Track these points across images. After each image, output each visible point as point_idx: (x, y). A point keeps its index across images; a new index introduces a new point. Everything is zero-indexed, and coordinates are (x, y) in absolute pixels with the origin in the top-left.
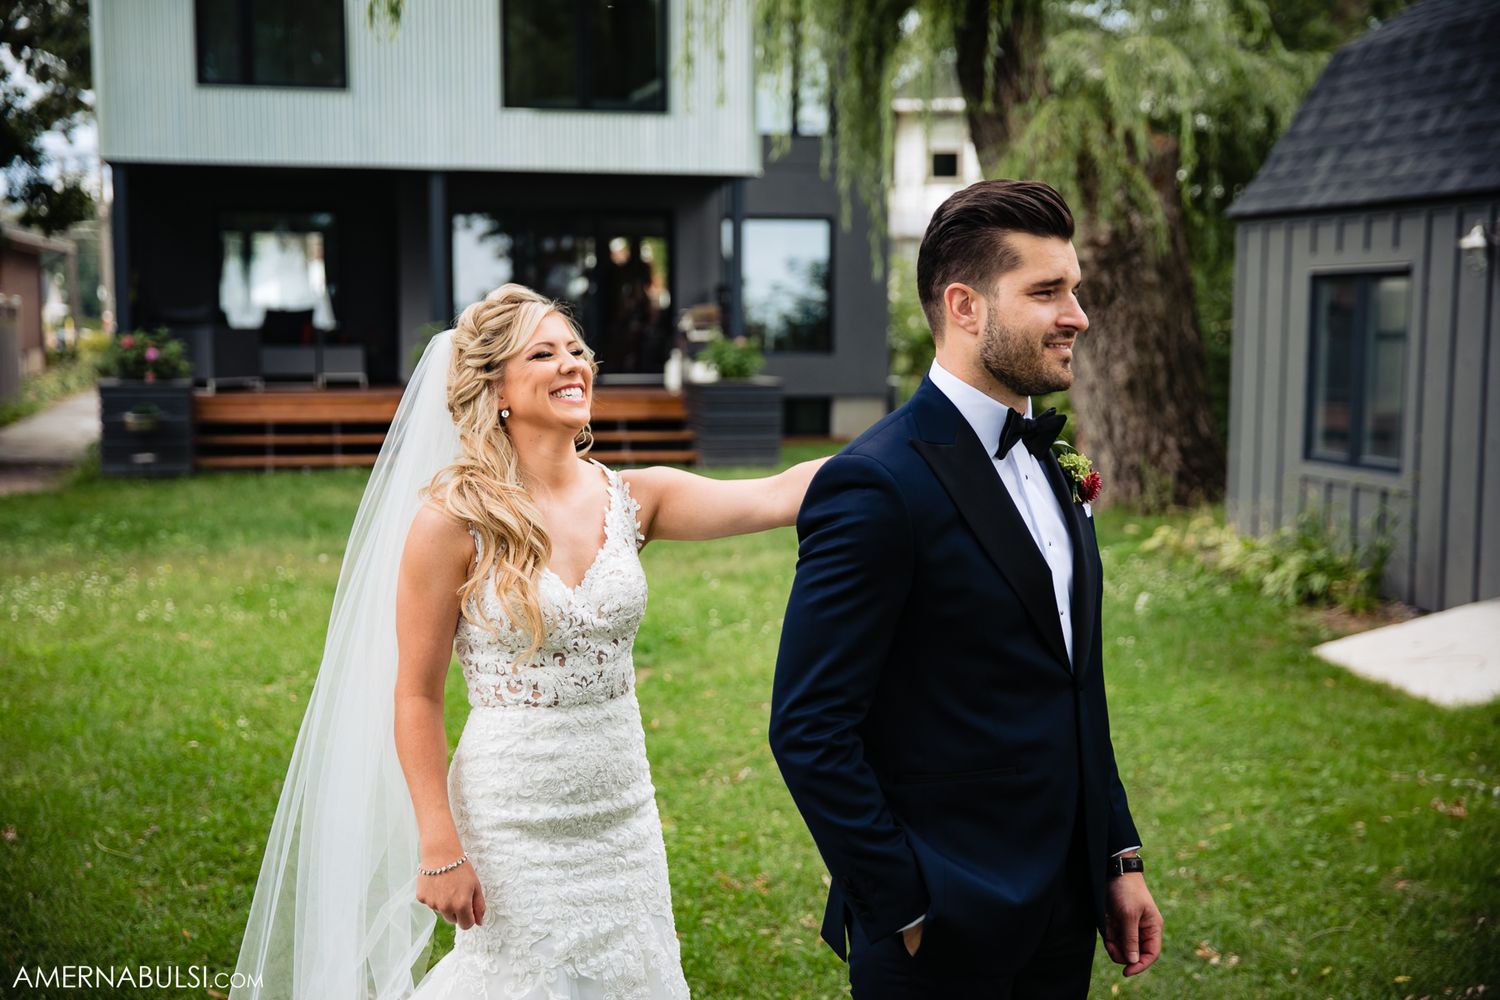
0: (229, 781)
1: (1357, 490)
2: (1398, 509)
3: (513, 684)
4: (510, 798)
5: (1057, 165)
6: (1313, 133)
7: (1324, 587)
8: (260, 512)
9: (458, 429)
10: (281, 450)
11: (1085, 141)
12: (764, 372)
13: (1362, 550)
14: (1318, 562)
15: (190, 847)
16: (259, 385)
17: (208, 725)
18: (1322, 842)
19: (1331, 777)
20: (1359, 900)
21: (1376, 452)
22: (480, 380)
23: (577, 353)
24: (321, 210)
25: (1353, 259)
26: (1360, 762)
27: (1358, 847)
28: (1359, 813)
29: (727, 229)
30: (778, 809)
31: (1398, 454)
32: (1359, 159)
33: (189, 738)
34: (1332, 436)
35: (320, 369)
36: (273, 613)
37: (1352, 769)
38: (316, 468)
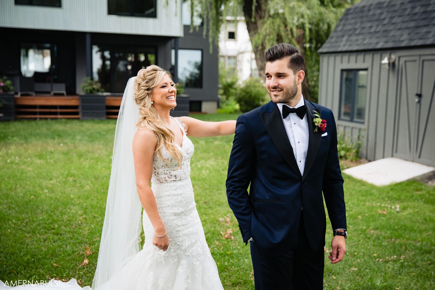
0: (46, 208)
1: (352, 128)
2: (364, 133)
3: (169, 176)
4: (172, 206)
5: (272, 37)
6: (341, 30)
7: (344, 154)
8: (38, 131)
9: (140, 107)
10: (41, 113)
11: (279, 30)
12: (184, 93)
13: (354, 144)
14: (343, 148)
15: (39, 225)
16: (34, 94)
17: (36, 192)
18: (350, 221)
19: (351, 204)
20: (362, 236)
21: (358, 118)
22: (146, 93)
23: (172, 85)
24: (47, 43)
25: (352, 65)
26: (358, 200)
27: (360, 222)
28: (360, 214)
29: (173, 52)
30: (204, 214)
31: (364, 119)
32: (354, 38)
33: (31, 195)
34: (346, 114)
35: (52, 90)
36: (49, 160)
37: (356, 203)
38: (52, 119)
